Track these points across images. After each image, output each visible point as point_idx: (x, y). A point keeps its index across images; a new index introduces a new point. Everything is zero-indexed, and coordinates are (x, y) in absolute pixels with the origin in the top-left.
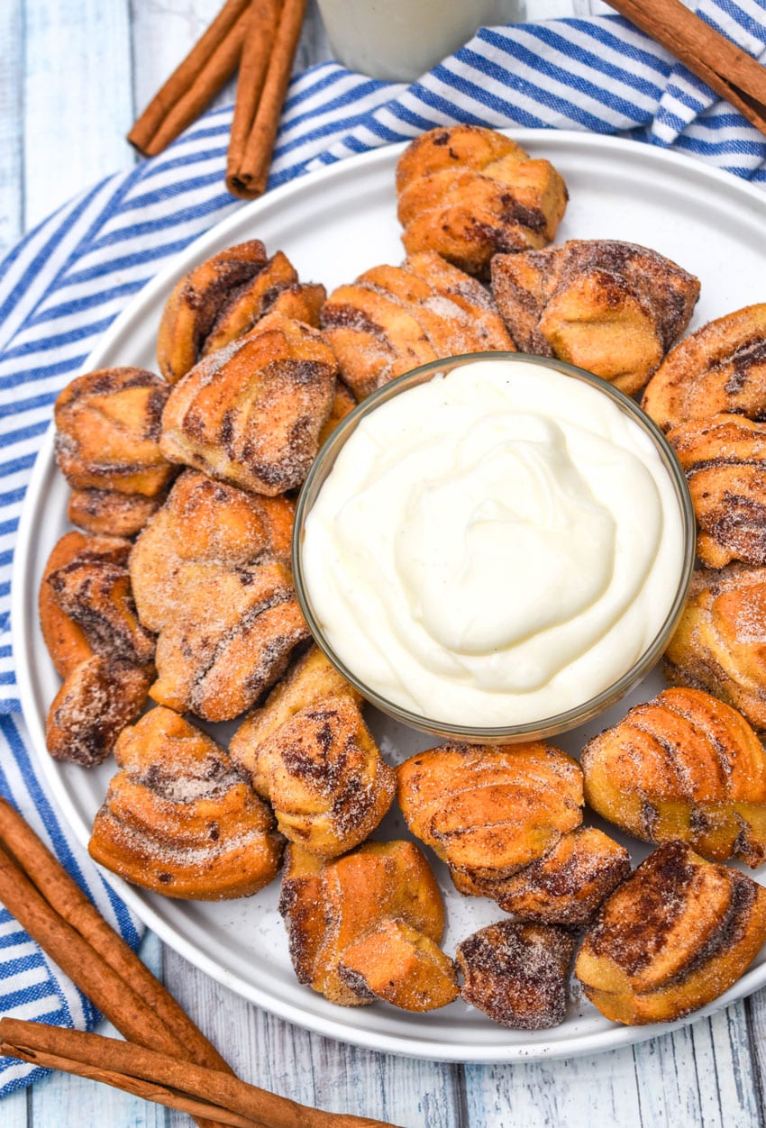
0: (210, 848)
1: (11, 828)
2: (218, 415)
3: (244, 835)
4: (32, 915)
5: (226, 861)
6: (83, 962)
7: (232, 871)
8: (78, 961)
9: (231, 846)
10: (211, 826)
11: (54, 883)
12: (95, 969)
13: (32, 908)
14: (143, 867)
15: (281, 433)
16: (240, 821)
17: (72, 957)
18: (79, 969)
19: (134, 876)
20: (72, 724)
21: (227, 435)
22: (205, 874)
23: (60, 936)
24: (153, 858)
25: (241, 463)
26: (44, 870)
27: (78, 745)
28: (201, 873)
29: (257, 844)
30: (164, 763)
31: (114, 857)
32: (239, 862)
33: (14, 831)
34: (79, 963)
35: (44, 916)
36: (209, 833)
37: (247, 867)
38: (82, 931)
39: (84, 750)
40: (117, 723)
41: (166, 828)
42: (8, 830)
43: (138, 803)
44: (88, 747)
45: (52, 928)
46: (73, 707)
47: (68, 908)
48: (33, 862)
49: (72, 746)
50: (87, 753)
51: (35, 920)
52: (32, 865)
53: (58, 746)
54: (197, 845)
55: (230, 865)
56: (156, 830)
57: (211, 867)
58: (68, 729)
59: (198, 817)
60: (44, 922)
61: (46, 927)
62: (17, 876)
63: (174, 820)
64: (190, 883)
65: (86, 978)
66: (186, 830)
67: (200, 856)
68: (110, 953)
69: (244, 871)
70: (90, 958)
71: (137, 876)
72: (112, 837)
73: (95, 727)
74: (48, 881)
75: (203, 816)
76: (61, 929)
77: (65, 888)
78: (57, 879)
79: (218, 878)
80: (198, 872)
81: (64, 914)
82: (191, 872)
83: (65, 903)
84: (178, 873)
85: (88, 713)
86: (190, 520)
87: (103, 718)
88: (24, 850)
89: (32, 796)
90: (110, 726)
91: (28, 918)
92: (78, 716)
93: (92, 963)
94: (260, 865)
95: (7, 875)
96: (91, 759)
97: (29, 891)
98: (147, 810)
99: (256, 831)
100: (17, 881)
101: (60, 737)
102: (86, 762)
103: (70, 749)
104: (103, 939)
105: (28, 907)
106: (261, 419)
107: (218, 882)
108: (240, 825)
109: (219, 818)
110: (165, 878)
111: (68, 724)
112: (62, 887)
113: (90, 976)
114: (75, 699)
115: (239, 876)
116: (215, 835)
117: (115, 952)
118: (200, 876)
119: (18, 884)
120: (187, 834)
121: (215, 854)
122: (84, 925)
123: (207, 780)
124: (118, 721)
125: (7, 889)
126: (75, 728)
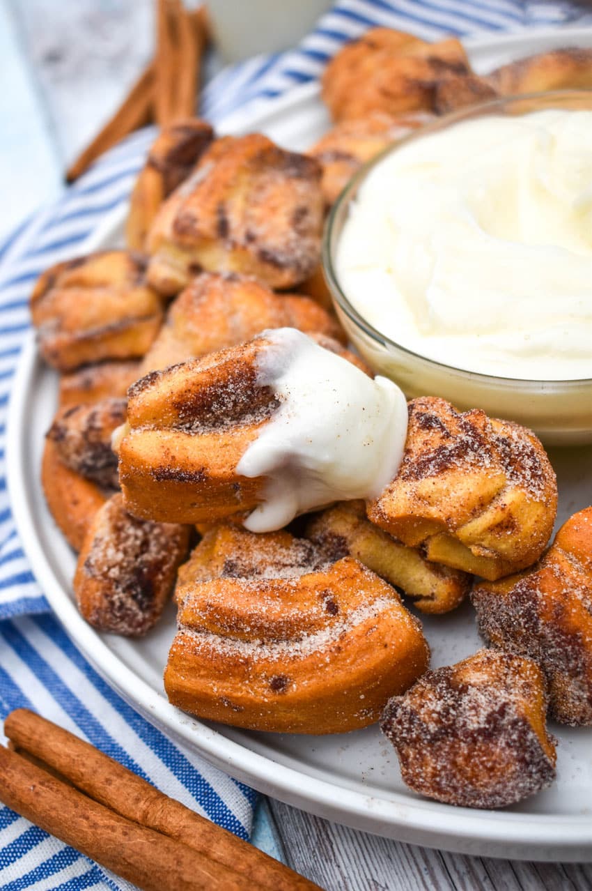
0: (331, 626)
1: (47, 736)
2: (211, 205)
3: (371, 604)
4: (95, 825)
5: (357, 636)
6: (179, 863)
7: (369, 648)
8: (172, 865)
9: (359, 617)
10: (322, 596)
11: (117, 782)
12: (200, 868)
13: (92, 817)
14: (244, 676)
15: (282, 220)
16: (361, 588)
17: (162, 863)
18: (176, 875)
19: (235, 694)
20: (109, 568)
21: (223, 228)
22: (334, 660)
23: (138, 840)
24: (256, 658)
25: (244, 248)
26: (100, 770)
27: (122, 595)
28: (328, 660)
29: (391, 610)
30: (242, 554)
31: (202, 677)
32: (376, 635)
33: (51, 738)
34: (175, 867)
35: (112, 822)
36: (324, 606)
37: (387, 640)
38: (169, 829)
39: (130, 603)
40: (163, 561)
41: (264, 609)
42: (44, 739)
43: (220, 592)
44: (134, 597)
45: (125, 834)
46: (107, 547)
47: (142, 805)
48: (84, 765)
49: (115, 597)
50: (135, 608)
51: (99, 831)
52: (83, 770)
53: (97, 604)
54: (312, 626)
55: (363, 640)
56: (251, 616)
57: (339, 649)
58: (105, 575)
59: (303, 588)
60: (113, 829)
61: (118, 835)
62: (65, 788)
63: (273, 598)
64: (314, 680)
65: (189, 883)
66: (291, 607)
67: (319, 642)
68: (215, 845)
69: (386, 646)
70: (188, 857)
71: (239, 694)
72: (193, 649)
73: (137, 571)
74: (108, 781)
75: (311, 585)
76: (139, 831)
77: (134, 784)
78: (120, 776)
79: (353, 663)
80: (322, 661)
81: (138, 815)
82: (313, 666)
83: (137, 800)
84: (296, 671)
85: (125, 552)
86: (200, 305)
87: (147, 557)
88: (68, 756)
89: (68, 712)
90: (157, 566)
91: (89, 831)
92: (115, 555)
93: (192, 861)
94: (404, 634)
95: (51, 789)
96: (140, 616)
97: (83, 801)
98: (232, 595)
99: (385, 598)
100: (66, 793)
101: (97, 590)
102: (134, 624)
103: (112, 603)
104: (201, 831)
105: (87, 818)
106: (257, 212)
107: (354, 669)
108: (362, 592)
109: (331, 585)
110: (278, 684)
111: (105, 569)
112: (129, 783)
113: (195, 880)
114: (107, 538)
115: (379, 655)
116: (333, 608)
117: (222, 842)
118: (327, 665)
119: (68, 796)
120: (294, 612)
121: (339, 630)
122: (170, 819)
123: (300, 565)
124: (164, 558)
125: (55, 804)
126: (114, 573)
